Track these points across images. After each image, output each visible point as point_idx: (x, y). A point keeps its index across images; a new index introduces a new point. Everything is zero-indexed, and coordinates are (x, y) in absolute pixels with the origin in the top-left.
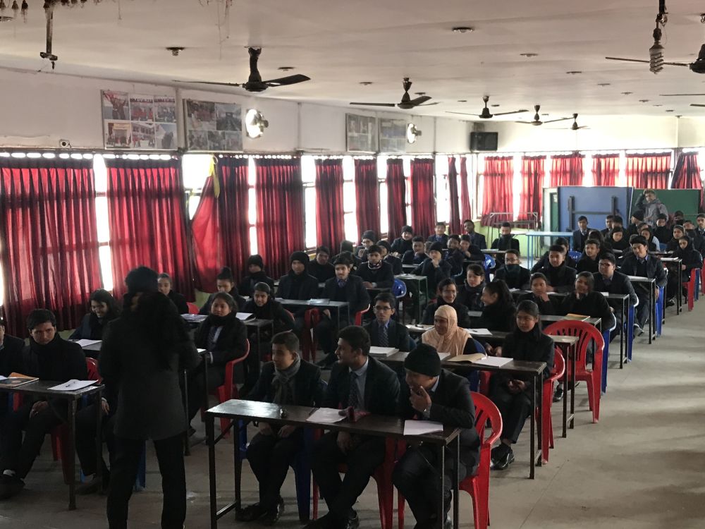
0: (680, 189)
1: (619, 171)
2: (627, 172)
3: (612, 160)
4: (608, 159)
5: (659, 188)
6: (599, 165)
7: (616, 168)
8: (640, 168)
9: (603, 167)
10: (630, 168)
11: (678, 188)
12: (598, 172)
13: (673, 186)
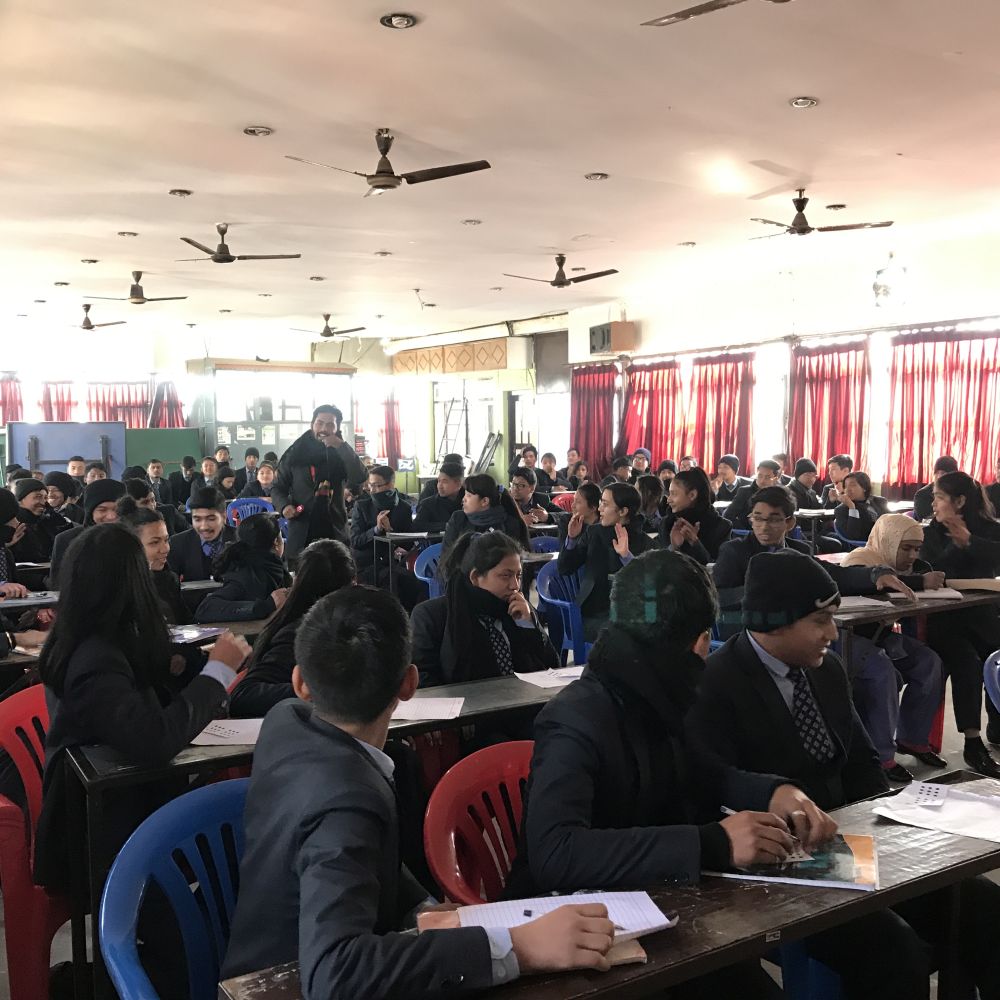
0: (160, 428)
1: (76, 404)
2: (90, 404)
3: (66, 386)
4: (60, 386)
5: (135, 427)
6: (48, 396)
7: (73, 400)
8: (107, 400)
9: (53, 399)
10: (94, 400)
11: (158, 426)
12: (47, 405)
13: (152, 425)
